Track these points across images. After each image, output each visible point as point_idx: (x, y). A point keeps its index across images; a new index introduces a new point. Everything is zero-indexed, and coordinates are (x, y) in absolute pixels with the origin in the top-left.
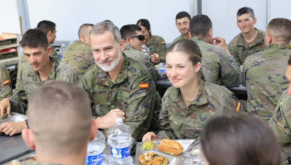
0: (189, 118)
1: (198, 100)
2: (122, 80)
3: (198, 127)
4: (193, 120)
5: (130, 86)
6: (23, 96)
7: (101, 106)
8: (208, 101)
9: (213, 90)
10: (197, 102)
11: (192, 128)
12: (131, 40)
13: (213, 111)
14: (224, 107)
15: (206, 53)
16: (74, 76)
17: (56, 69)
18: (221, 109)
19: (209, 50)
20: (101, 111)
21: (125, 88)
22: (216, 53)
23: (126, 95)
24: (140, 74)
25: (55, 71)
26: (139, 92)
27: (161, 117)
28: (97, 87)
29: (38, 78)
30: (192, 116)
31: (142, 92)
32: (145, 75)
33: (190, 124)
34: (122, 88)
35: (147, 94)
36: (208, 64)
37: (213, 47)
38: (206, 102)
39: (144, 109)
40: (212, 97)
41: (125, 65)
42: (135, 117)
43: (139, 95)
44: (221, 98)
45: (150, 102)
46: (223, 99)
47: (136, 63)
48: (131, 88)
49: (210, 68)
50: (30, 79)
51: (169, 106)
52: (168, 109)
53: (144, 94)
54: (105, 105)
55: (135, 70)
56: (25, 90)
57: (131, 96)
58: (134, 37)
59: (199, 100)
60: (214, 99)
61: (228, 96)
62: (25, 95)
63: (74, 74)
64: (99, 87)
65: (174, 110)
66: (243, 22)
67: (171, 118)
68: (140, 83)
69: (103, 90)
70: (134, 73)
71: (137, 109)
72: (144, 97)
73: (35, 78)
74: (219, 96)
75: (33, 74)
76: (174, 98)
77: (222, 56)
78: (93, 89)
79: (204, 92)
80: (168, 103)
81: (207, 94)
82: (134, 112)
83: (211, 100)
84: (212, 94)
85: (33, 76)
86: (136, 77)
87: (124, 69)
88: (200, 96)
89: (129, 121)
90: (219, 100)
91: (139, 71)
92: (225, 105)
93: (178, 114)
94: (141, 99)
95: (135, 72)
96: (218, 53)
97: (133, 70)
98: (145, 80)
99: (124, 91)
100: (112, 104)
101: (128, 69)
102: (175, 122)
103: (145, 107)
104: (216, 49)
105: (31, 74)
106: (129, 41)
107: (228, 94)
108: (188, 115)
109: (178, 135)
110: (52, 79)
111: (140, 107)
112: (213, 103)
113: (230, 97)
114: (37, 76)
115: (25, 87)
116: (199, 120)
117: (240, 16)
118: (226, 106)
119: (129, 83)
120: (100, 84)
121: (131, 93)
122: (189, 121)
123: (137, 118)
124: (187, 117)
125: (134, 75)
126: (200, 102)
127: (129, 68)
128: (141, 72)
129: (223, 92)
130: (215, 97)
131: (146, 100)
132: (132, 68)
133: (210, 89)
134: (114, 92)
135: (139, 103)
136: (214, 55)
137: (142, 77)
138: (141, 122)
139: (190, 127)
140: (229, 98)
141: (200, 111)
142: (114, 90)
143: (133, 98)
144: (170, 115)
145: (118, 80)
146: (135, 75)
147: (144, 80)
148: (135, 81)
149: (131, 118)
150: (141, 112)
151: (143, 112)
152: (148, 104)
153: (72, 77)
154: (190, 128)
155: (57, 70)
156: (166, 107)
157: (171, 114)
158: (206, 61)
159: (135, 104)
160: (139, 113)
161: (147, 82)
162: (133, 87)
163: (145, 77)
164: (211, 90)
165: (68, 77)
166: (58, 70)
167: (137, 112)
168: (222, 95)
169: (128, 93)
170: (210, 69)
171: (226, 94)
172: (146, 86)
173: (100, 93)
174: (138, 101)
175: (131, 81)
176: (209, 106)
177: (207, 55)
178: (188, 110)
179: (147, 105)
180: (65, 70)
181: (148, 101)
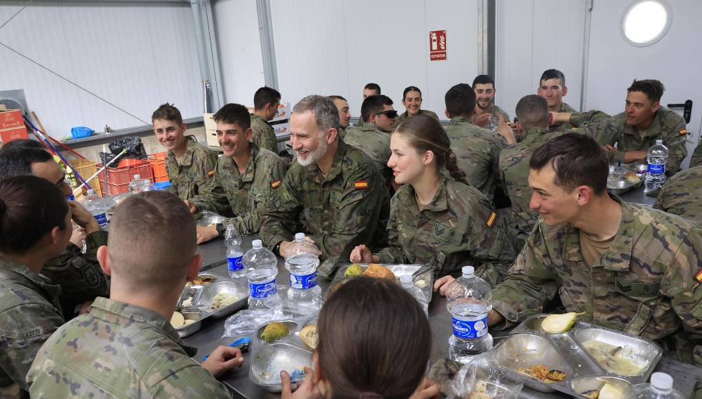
0: (421, 230)
1: (434, 203)
2: (334, 177)
3: (432, 243)
4: (426, 232)
5: (343, 185)
6: (221, 193)
7: (311, 209)
8: (448, 206)
9: (457, 192)
10: (432, 207)
11: (425, 244)
12: (376, 117)
13: (453, 222)
14: (470, 217)
15: (471, 140)
16: (278, 165)
17: (254, 157)
18: (465, 219)
19: (475, 135)
20: (311, 217)
21: (338, 188)
22: (485, 139)
23: (339, 196)
24: (357, 169)
25: (254, 160)
26: (353, 193)
27: (389, 227)
28: (306, 183)
29: (236, 171)
30: (425, 226)
31: (358, 193)
32: (363, 169)
33: (423, 238)
34: (335, 187)
35: (365, 196)
36: (474, 154)
37: (481, 132)
38: (445, 208)
39: (359, 218)
40: (454, 201)
41: (340, 155)
42: (347, 228)
43: (353, 198)
44: (467, 203)
45: (370, 207)
46: (470, 206)
47: (354, 152)
48: (345, 187)
49: (476, 160)
50: (228, 173)
51: (398, 211)
52: (397, 214)
53: (360, 197)
54: (316, 209)
55: (352, 162)
56: (224, 186)
57: (343, 199)
58: (380, 114)
59: (436, 203)
60: (457, 204)
61: (477, 201)
62: (223, 192)
63: (278, 163)
64: (309, 183)
65: (404, 217)
66: (549, 89)
67: (400, 228)
68: (356, 180)
69: (313, 188)
70: (350, 167)
71: (349, 217)
72: (361, 201)
73: (232, 171)
74: (464, 200)
75: (230, 166)
76: (404, 198)
77: (495, 143)
78: (302, 186)
79: (445, 192)
80: (397, 206)
81: (448, 196)
82: (345, 221)
83: (452, 205)
84: (455, 197)
85: (229, 169)
86: (351, 172)
87: (339, 161)
88: (438, 199)
89: (339, 234)
90: (464, 205)
91: (356, 163)
92: (471, 214)
93: (409, 224)
94: (355, 203)
95: (351, 165)
96: (488, 140)
97: (349, 162)
98: (364, 177)
99: (337, 191)
100: (325, 208)
101: (343, 161)
102: (405, 234)
103: (362, 215)
104: (486, 133)
105: (227, 166)
106: (373, 118)
107: (477, 198)
108: (421, 225)
109: (408, 253)
110: (251, 171)
111: (354, 215)
112: (456, 209)
113: (479, 202)
114: (235, 168)
115: (223, 183)
116: (434, 233)
117: (546, 80)
118: (472, 216)
119: (343, 180)
120: (310, 180)
121: (344, 195)
122: (421, 234)
123: (349, 230)
124: (419, 227)
125: (349, 169)
126: (437, 207)
127: (345, 159)
128: (359, 165)
129: (471, 195)
130: (459, 201)
131: (364, 205)
132: (348, 158)
133: (453, 189)
134: (326, 193)
135: (352, 210)
136: (482, 142)
137: (359, 173)
138: (354, 236)
139: (422, 242)
140: (479, 205)
141: (437, 220)
142: (326, 189)
143: (345, 202)
144: (398, 224)
145: (330, 175)
146: (351, 169)
147: (362, 176)
148: (350, 177)
149: (340, 230)
150: (355, 222)
151: (359, 222)
152: (367, 211)
153: (276, 167)
154: (422, 244)
155: (256, 159)
156: (395, 212)
157: (400, 222)
158: (471, 150)
159: (348, 210)
160: (352, 223)
161: (367, 180)
162: (347, 186)
163: (364, 172)
164: (455, 192)
165: (269, 167)
166: (258, 159)
167: (350, 222)
168: (469, 199)
169: (341, 194)
170: (476, 162)
171: (475, 199)
172: (364, 184)
173: (310, 191)
174: (352, 206)
175: (345, 177)
176: (449, 213)
177: (472, 142)
178: (421, 218)
179: (365, 212)
180: (266, 157)
181: (367, 205)
